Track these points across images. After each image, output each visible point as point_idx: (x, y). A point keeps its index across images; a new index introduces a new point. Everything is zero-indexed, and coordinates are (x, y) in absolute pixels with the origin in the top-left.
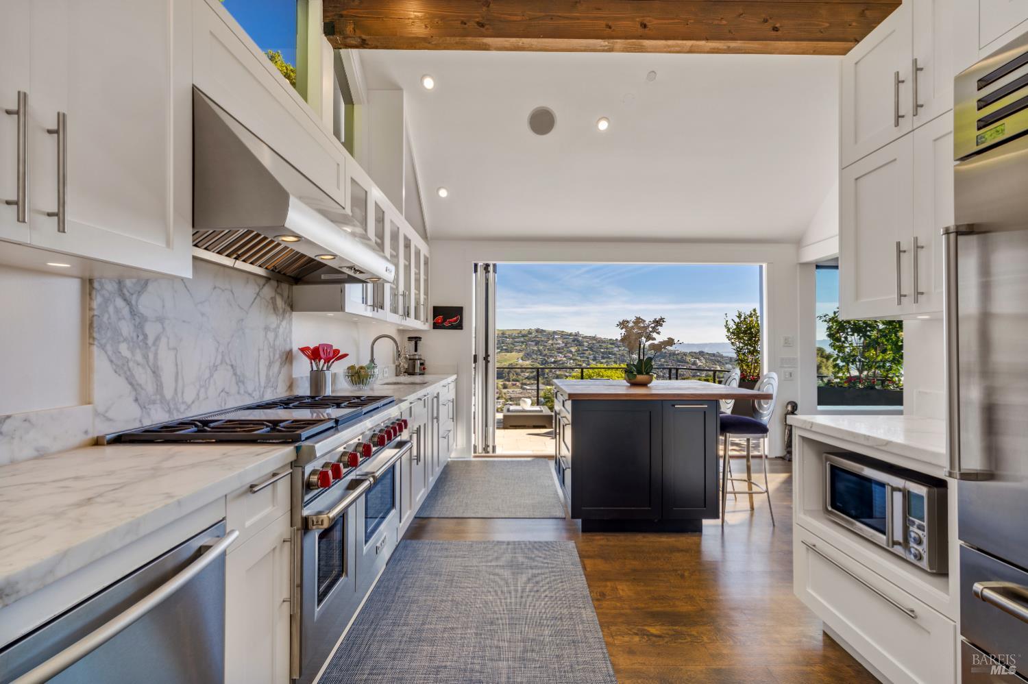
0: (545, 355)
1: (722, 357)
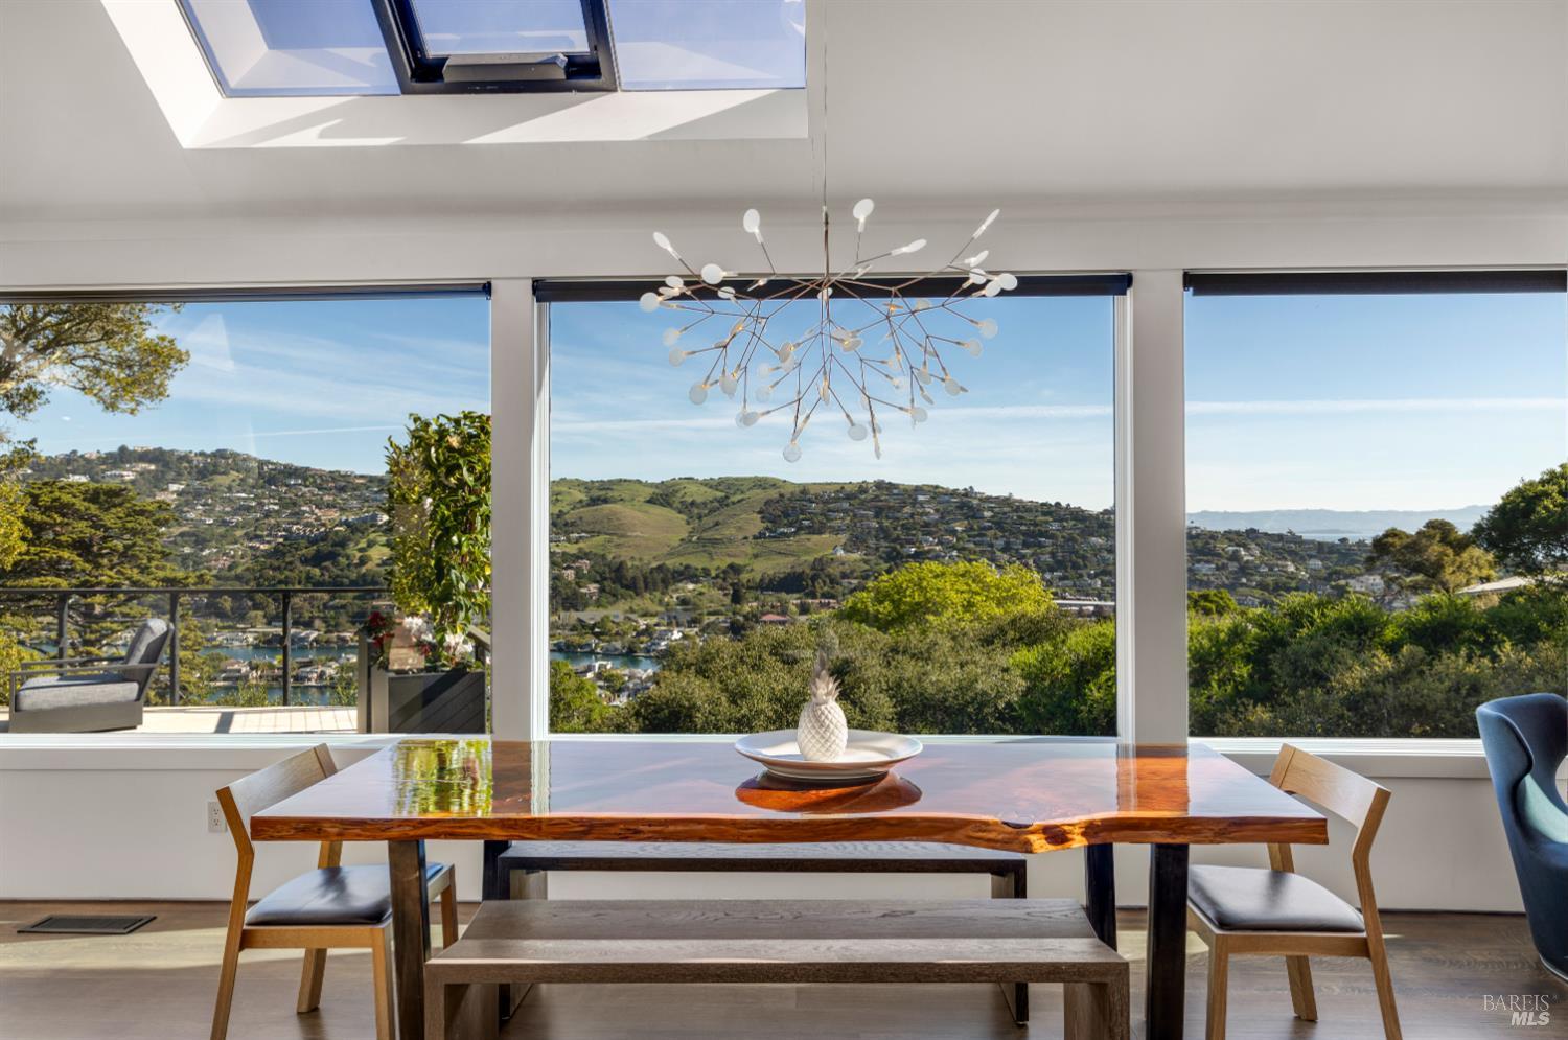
0: (897, 539)
1: (1298, 540)
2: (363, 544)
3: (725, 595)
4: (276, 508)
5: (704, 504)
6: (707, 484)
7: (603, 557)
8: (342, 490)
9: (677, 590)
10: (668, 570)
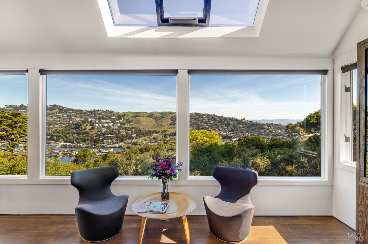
2: (85, 125)
4: (67, 117)
6: (159, 113)
7: (137, 128)
8: (81, 113)
9: (152, 135)
10: (151, 131)
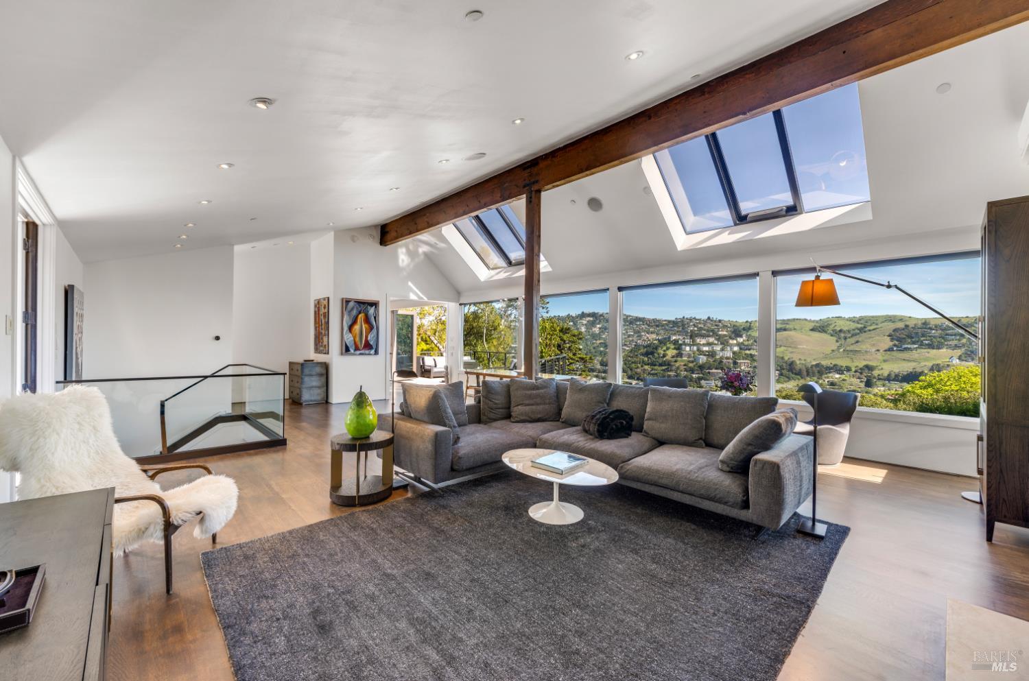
2: (665, 348)
3: (861, 382)
4: (632, 333)
5: (849, 331)
6: (851, 320)
7: (783, 358)
8: (657, 326)
9: (828, 377)
10: (823, 366)
